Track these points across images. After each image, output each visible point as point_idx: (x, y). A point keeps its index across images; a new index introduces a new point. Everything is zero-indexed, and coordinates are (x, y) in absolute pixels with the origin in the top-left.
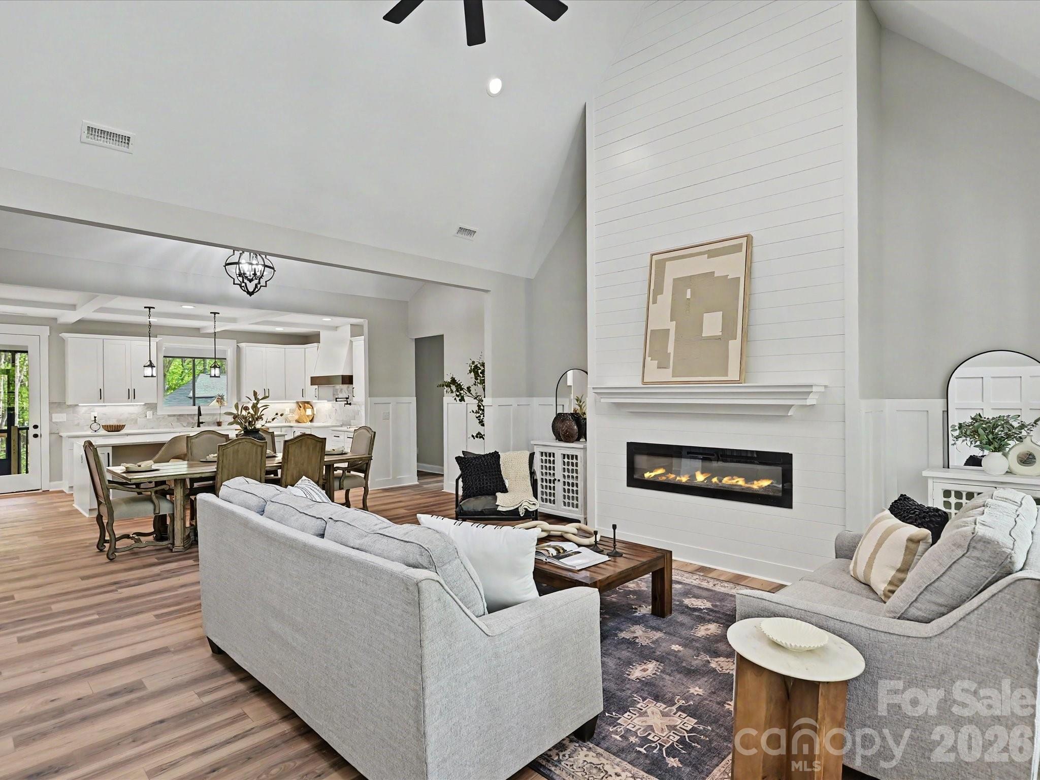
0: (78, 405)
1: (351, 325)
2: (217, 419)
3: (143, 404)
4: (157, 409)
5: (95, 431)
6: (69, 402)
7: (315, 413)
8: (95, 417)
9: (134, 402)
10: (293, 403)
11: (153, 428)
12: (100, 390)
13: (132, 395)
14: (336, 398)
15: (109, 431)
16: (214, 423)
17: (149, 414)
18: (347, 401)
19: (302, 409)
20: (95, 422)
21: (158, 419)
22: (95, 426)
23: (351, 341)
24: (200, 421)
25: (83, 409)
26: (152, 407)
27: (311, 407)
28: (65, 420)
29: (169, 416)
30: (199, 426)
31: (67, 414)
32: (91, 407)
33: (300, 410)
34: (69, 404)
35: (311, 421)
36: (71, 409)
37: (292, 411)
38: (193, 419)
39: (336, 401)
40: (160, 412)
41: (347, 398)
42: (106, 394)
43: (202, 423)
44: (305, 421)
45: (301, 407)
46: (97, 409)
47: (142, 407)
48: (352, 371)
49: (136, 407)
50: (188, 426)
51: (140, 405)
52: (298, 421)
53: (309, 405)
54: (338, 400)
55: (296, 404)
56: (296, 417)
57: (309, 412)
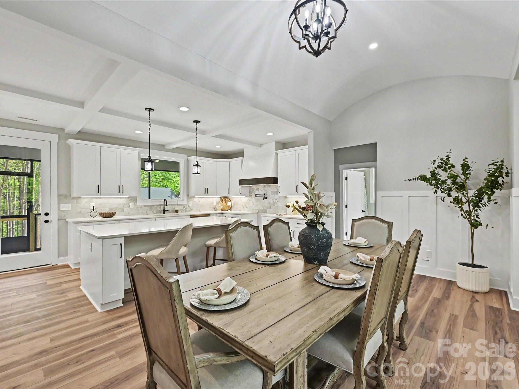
0: (80, 197)
1: (276, 142)
2: (174, 208)
3: (128, 197)
4: (136, 201)
5: (94, 217)
6: (74, 195)
7: (233, 204)
8: (94, 207)
9: (123, 195)
10: (219, 198)
11: (134, 215)
12: (98, 185)
13: (121, 190)
14: (256, 194)
15: (104, 217)
16: (173, 211)
17: (132, 204)
18: (265, 196)
19: (224, 202)
20: (94, 211)
21: (137, 208)
22: (93, 214)
23: (276, 153)
24: (165, 210)
25: (83, 201)
26: (134, 199)
27: (230, 201)
28: (71, 209)
29: (145, 206)
30: (164, 213)
31: (72, 204)
32: (89, 199)
33: (222, 202)
34: (74, 196)
35: (230, 209)
36: (75, 200)
37: (218, 203)
38: (160, 208)
39: (256, 196)
40: (139, 203)
41: (265, 194)
42: (102, 189)
43: (166, 211)
44: (226, 210)
45: (223, 200)
46: (95, 200)
47: (127, 199)
48: (277, 174)
49: (123, 200)
50: (157, 213)
51: (126, 198)
52: (221, 210)
53: (228, 200)
54: (257, 195)
55: (220, 199)
56: (222, 207)
57: (229, 204)
